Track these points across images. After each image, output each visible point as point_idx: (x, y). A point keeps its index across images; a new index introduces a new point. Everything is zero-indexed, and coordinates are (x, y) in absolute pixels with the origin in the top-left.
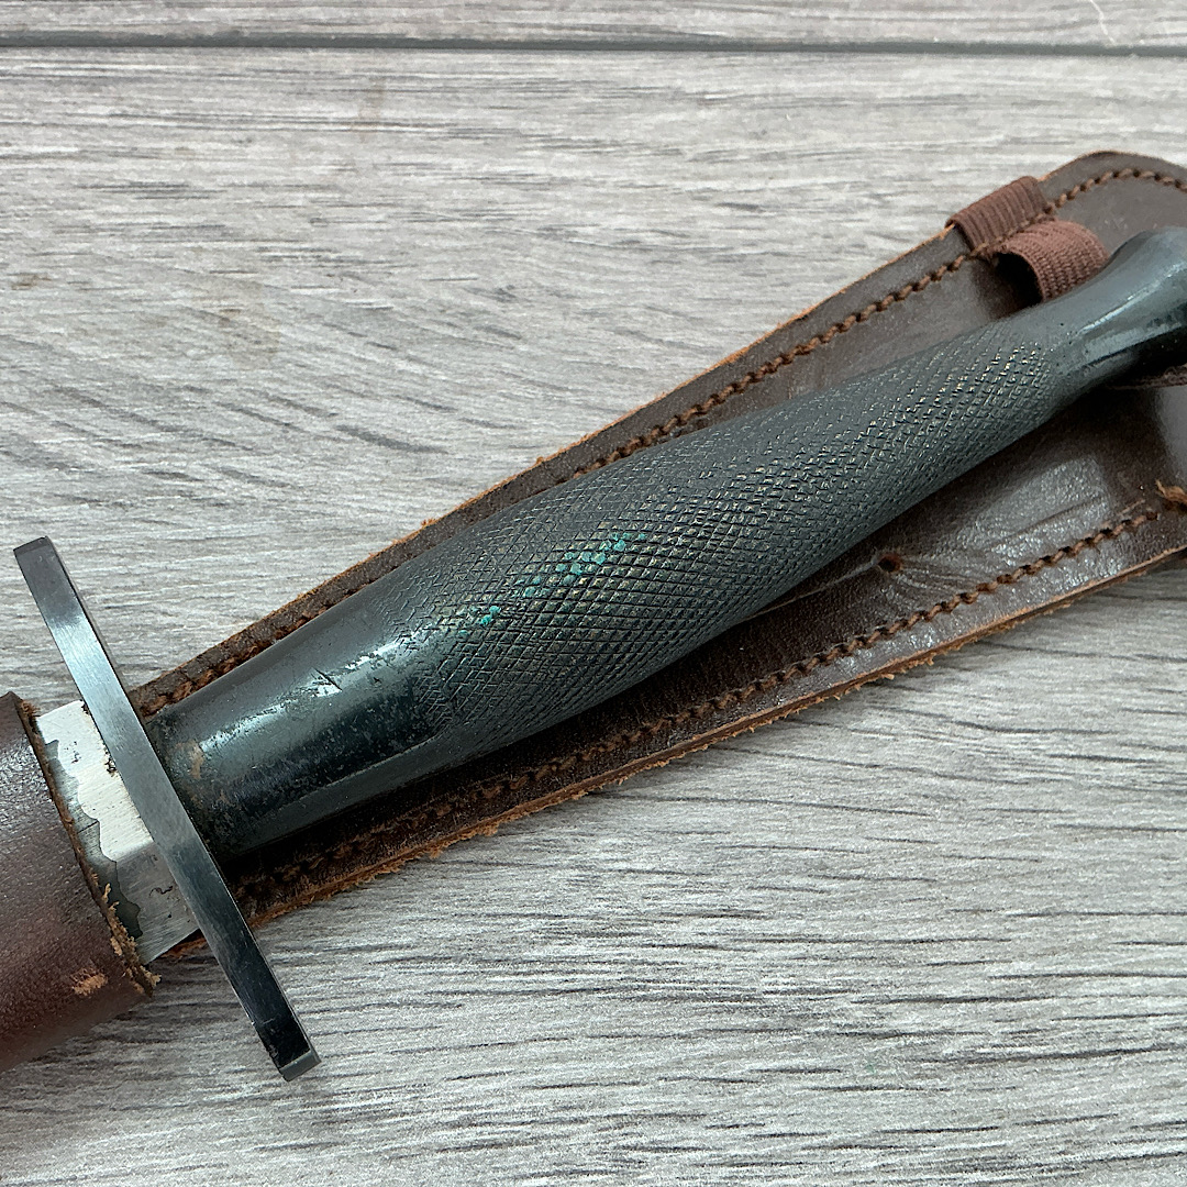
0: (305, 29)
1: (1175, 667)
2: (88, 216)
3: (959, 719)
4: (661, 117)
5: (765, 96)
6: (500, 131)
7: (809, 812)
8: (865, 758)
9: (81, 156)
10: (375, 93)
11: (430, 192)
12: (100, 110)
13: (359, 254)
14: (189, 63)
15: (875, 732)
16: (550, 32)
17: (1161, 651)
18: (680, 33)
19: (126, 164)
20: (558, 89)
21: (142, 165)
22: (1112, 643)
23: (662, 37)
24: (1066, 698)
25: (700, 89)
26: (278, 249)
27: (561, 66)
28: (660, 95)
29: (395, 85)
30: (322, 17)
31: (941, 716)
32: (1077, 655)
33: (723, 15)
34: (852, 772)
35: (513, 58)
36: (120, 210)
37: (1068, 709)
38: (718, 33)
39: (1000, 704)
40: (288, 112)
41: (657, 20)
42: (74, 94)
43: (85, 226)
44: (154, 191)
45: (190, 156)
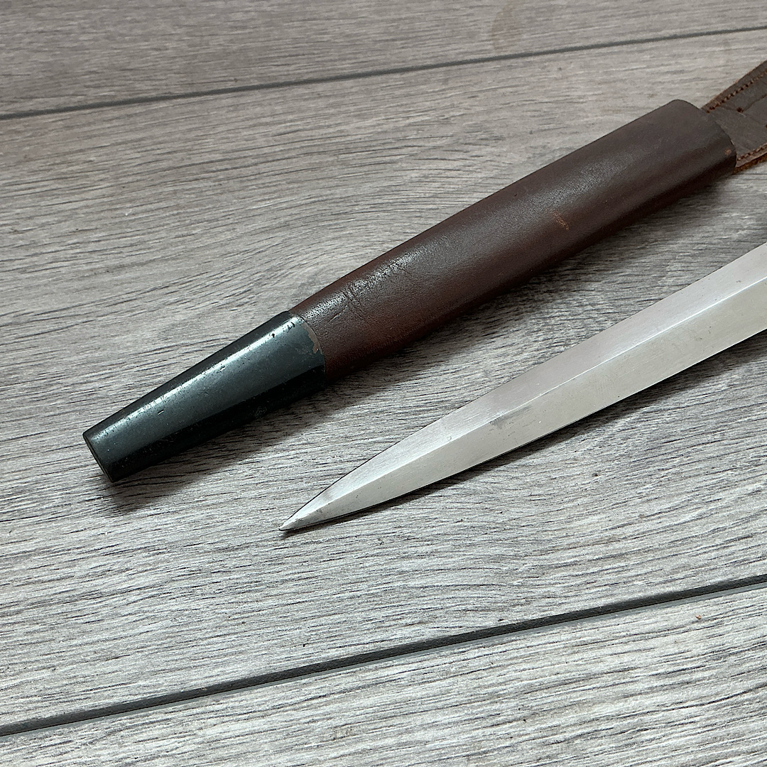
2: (659, 80)
9: (648, 67)
12: (647, 57)
14: (667, 43)
19: (662, 68)
21: (668, 67)
26: (720, 81)
36: (668, 77)
40: (702, 50)
42: (636, 54)
43: (660, 82)
44: (675, 73)
45: (680, 64)
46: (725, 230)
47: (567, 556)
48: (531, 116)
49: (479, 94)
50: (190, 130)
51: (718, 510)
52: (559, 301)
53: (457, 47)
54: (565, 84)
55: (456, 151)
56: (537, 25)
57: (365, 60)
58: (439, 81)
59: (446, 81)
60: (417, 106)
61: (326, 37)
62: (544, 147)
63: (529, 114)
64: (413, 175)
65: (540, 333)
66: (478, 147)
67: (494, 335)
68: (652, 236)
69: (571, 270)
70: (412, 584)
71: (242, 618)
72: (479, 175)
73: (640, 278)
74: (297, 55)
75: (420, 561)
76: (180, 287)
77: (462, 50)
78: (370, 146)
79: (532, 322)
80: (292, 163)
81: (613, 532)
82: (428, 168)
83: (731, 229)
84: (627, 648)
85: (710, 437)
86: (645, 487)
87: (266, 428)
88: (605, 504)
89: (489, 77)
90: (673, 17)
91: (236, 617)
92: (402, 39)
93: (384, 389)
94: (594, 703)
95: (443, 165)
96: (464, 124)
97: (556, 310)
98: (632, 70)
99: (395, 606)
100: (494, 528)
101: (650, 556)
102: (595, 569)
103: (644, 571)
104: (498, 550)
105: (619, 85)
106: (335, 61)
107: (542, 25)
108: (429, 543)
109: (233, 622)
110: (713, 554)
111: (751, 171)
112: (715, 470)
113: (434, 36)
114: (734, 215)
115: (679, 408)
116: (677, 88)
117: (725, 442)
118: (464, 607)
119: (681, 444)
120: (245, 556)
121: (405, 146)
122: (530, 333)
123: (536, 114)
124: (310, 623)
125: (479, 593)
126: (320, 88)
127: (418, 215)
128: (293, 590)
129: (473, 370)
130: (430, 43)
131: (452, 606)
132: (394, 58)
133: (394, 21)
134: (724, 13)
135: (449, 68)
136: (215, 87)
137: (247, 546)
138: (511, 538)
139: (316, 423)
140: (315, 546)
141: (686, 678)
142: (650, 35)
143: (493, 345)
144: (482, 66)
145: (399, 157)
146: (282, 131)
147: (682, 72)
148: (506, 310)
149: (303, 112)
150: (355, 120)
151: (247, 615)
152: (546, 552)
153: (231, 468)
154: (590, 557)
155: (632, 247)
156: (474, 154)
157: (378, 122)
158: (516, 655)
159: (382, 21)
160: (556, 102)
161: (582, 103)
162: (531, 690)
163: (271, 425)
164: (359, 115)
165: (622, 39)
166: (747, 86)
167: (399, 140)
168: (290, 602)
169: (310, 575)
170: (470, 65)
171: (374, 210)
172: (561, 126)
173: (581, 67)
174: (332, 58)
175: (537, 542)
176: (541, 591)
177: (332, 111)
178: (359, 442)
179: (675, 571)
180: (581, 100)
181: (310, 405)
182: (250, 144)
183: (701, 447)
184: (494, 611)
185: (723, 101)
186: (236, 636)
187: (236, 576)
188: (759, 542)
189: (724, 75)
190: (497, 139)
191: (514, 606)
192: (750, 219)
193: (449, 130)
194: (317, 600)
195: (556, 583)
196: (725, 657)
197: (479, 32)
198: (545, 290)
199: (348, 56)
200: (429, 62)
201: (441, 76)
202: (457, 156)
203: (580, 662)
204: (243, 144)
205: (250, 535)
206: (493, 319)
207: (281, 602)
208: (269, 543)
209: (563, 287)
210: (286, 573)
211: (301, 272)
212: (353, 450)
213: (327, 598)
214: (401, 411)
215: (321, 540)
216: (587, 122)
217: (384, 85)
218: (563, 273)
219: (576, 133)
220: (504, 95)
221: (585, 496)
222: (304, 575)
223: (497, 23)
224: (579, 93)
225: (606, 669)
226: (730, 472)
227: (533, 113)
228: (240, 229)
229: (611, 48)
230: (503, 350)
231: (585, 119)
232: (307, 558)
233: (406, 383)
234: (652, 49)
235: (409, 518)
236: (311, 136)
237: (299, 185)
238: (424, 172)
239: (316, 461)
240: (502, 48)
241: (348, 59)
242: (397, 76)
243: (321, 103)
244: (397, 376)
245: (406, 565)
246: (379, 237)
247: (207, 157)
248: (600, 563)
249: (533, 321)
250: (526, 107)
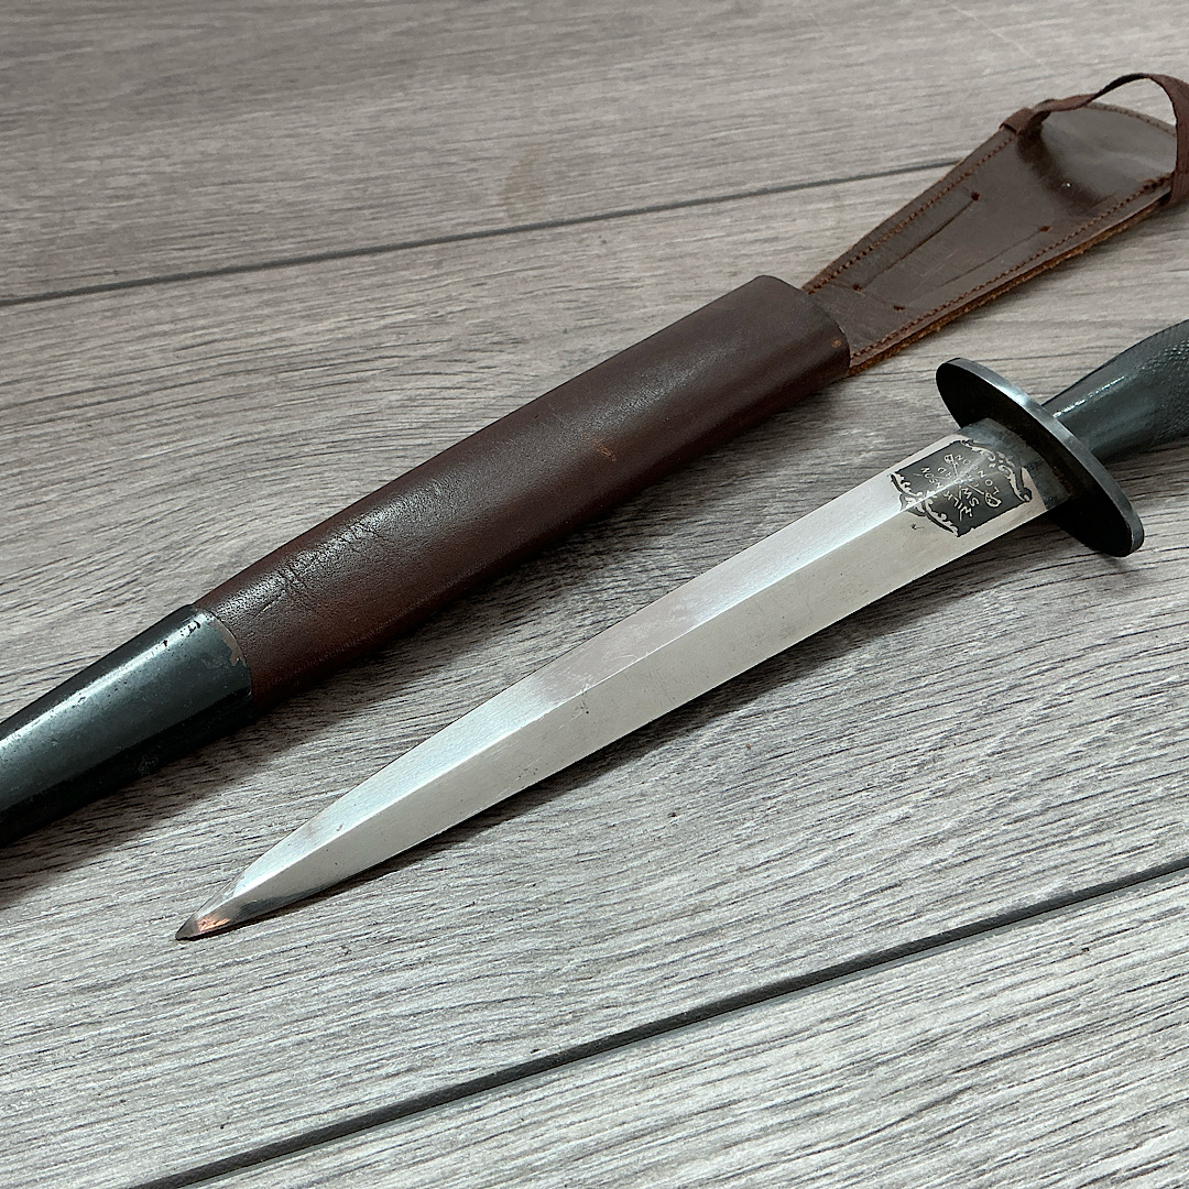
2: (744, 252)
9: (728, 235)
12: (726, 221)
14: (754, 201)
19: (749, 235)
21: (756, 234)
26: (828, 250)
36: (757, 248)
40: (803, 209)
42: (711, 218)
43: (746, 255)
44: (766, 241)
45: (773, 228)
46: (844, 454)
47: (633, 942)
48: (564, 309)
49: (488, 281)
50: (42, 349)
51: (850, 851)
52: (614, 566)
53: (454, 216)
54: (611, 263)
55: (456, 361)
56: (570, 183)
57: (316, 237)
58: (429, 263)
59: (438, 264)
60: (398, 300)
61: (258, 207)
62: (584, 351)
63: (562, 305)
64: (393, 398)
65: (587, 614)
66: (489, 354)
67: (518, 622)
68: (742, 467)
69: (628, 520)
70: (395, 1011)
71: (120, 1094)
72: (492, 394)
73: (727, 527)
74: (212, 234)
75: (408, 974)
76: (21, 583)
77: (461, 220)
78: (327, 359)
79: (574, 599)
80: (203, 388)
81: (700, 897)
82: (414, 386)
83: (852, 452)
84: (726, 1071)
85: (834, 746)
86: (745, 826)
87: (160, 791)
88: (689, 856)
89: (502, 257)
90: (762, 164)
91: (110, 1093)
92: (371, 207)
93: (352, 715)
94: (679, 1161)
95: (437, 381)
96: (467, 323)
97: (609, 580)
98: (706, 239)
99: (368, 1049)
100: (524, 910)
101: (755, 927)
102: (676, 957)
103: (748, 950)
104: (529, 944)
105: (688, 261)
106: (271, 239)
107: (576, 182)
108: (423, 943)
109: (105, 1102)
110: (846, 916)
111: (876, 370)
112: (843, 792)
113: (421, 202)
114: (855, 431)
115: (789, 707)
116: (770, 263)
117: (856, 751)
118: (477, 1038)
119: (793, 760)
120: (125, 995)
121: (380, 357)
122: (571, 615)
123: (573, 305)
124: (233, 1091)
125: (502, 1012)
126: (248, 279)
127: (402, 454)
128: (203, 1042)
129: (489, 675)
130: (414, 211)
131: (460, 1039)
132: (360, 234)
133: (360, 181)
134: (833, 156)
135: (444, 245)
136: (84, 284)
137: (128, 979)
138: (549, 923)
139: (243, 775)
140: (241, 967)
141: (816, 1108)
142: (730, 191)
143: (518, 637)
144: (492, 242)
145: (370, 373)
146: (189, 342)
147: (776, 239)
148: (537, 583)
149: (220, 314)
150: (302, 323)
151: (127, 1089)
152: (601, 938)
153: (101, 858)
154: (668, 939)
155: (714, 484)
156: (482, 365)
157: (339, 325)
158: (559, 1102)
159: (342, 182)
160: (600, 288)
161: (637, 287)
162: (584, 1154)
163: (169, 785)
164: (308, 316)
165: (691, 197)
166: (864, 254)
167: (370, 349)
168: (198, 1060)
169: (231, 1014)
170: (474, 240)
171: (332, 450)
172: (608, 320)
173: (634, 239)
174: (265, 236)
175: (591, 924)
176: (597, 998)
177: (266, 311)
178: (311, 798)
179: (792, 947)
180: (635, 284)
181: (232, 748)
182: (138, 364)
183: (821, 761)
184: (524, 1038)
185: (833, 277)
186: (110, 1123)
187: (109, 1029)
188: (912, 892)
189: (834, 241)
190: (516, 342)
191: (555, 1026)
192: (877, 436)
193: (445, 333)
194: (244, 1054)
195: (619, 984)
196: (871, 1069)
197: (487, 195)
198: (592, 551)
199: (292, 233)
200: (413, 238)
201: (429, 258)
202: (458, 368)
203: (657, 1101)
204: (126, 365)
205: (133, 962)
206: (517, 598)
207: (183, 1062)
208: (165, 971)
209: (618, 546)
210: (192, 1015)
211: (218, 547)
212: (301, 811)
213: (259, 1047)
214: (377, 746)
215: (250, 957)
216: (644, 313)
217: (346, 272)
218: (616, 526)
219: (630, 329)
220: (524, 280)
221: (658, 848)
222: (222, 1016)
223: (511, 182)
224: (633, 274)
225: (695, 1108)
226: (864, 793)
227: (568, 305)
228: (120, 490)
229: (674, 211)
230: (533, 642)
231: (642, 310)
232: (226, 989)
233: (385, 702)
234: (733, 209)
235: (391, 909)
236: (235, 348)
237: (215, 419)
238: (409, 393)
239: (243, 834)
240: (519, 215)
241: (292, 237)
242: (366, 259)
243: (250, 300)
244: (371, 694)
245: (386, 983)
246: (340, 489)
247: (68, 387)
248: (683, 945)
249: (576, 597)
250: (558, 297)
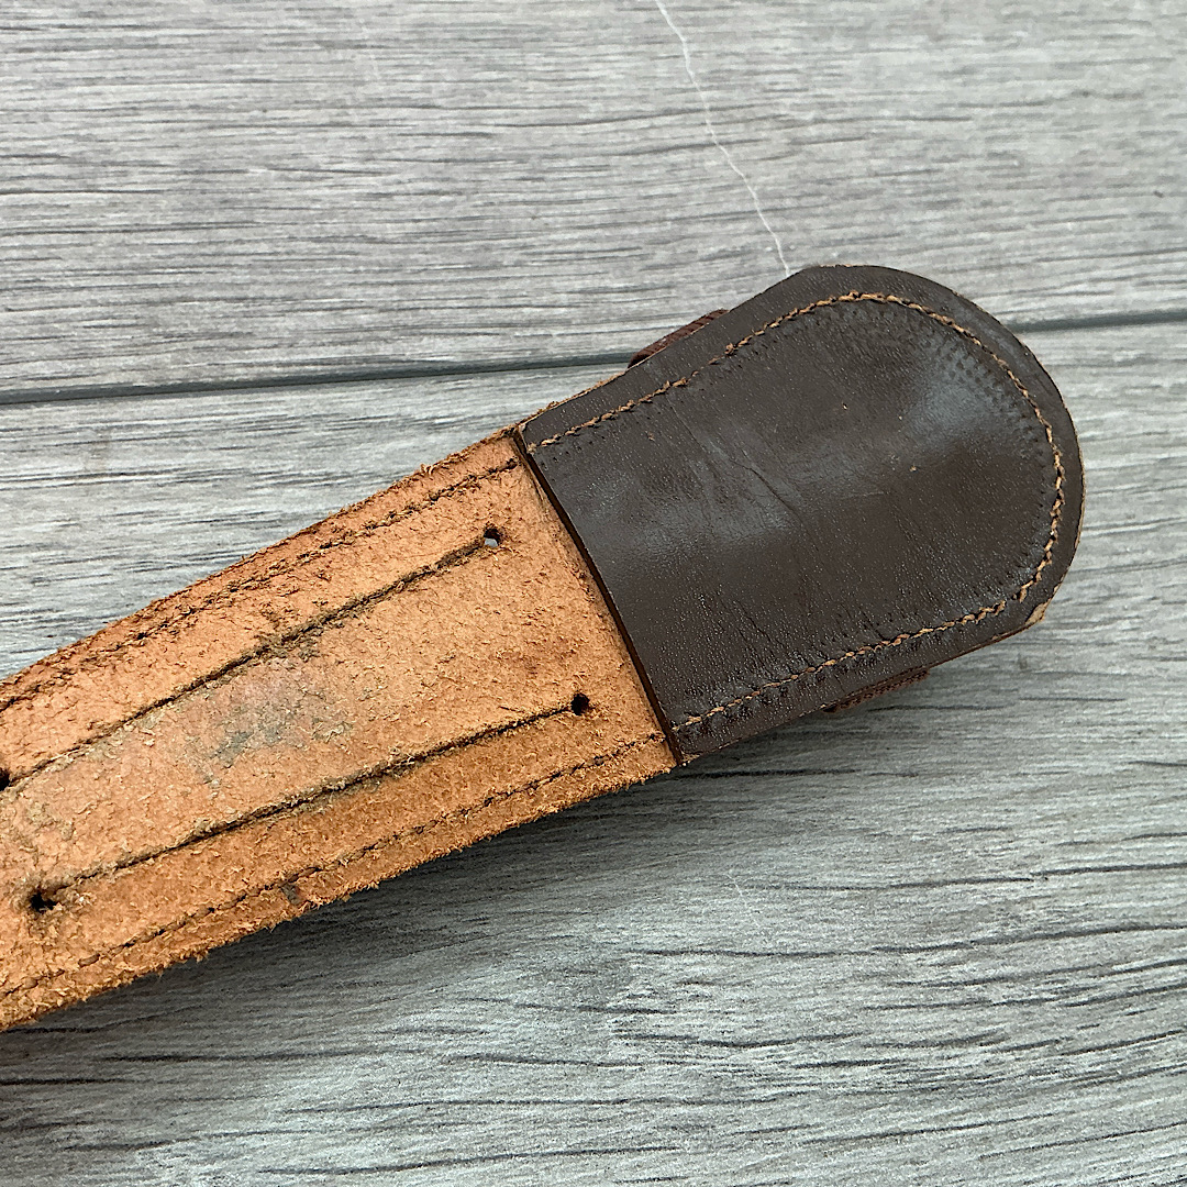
0: (29, 385)
1: (912, 957)
3: (706, 1038)
4: (391, 445)
5: (493, 416)
6: (229, 472)
7: (555, 1162)
8: (611, 1094)
10: (100, 444)
11: (157, 540)
13: (83, 612)
15: (621, 1064)
16: (279, 370)
17: (898, 941)
18: (408, 361)
20: (288, 426)
22: (851, 939)
23: (391, 367)
24: (809, 1003)
25: (431, 415)
27: (292, 402)
28: (391, 423)
29: (122, 435)
30: (48, 373)
31: (687, 1037)
32: (817, 956)
33: (450, 340)
34: (601, 1112)
35: (243, 398)
37: (811, 1015)
38: (445, 358)
39: (744, 1018)
41: (385, 350)
